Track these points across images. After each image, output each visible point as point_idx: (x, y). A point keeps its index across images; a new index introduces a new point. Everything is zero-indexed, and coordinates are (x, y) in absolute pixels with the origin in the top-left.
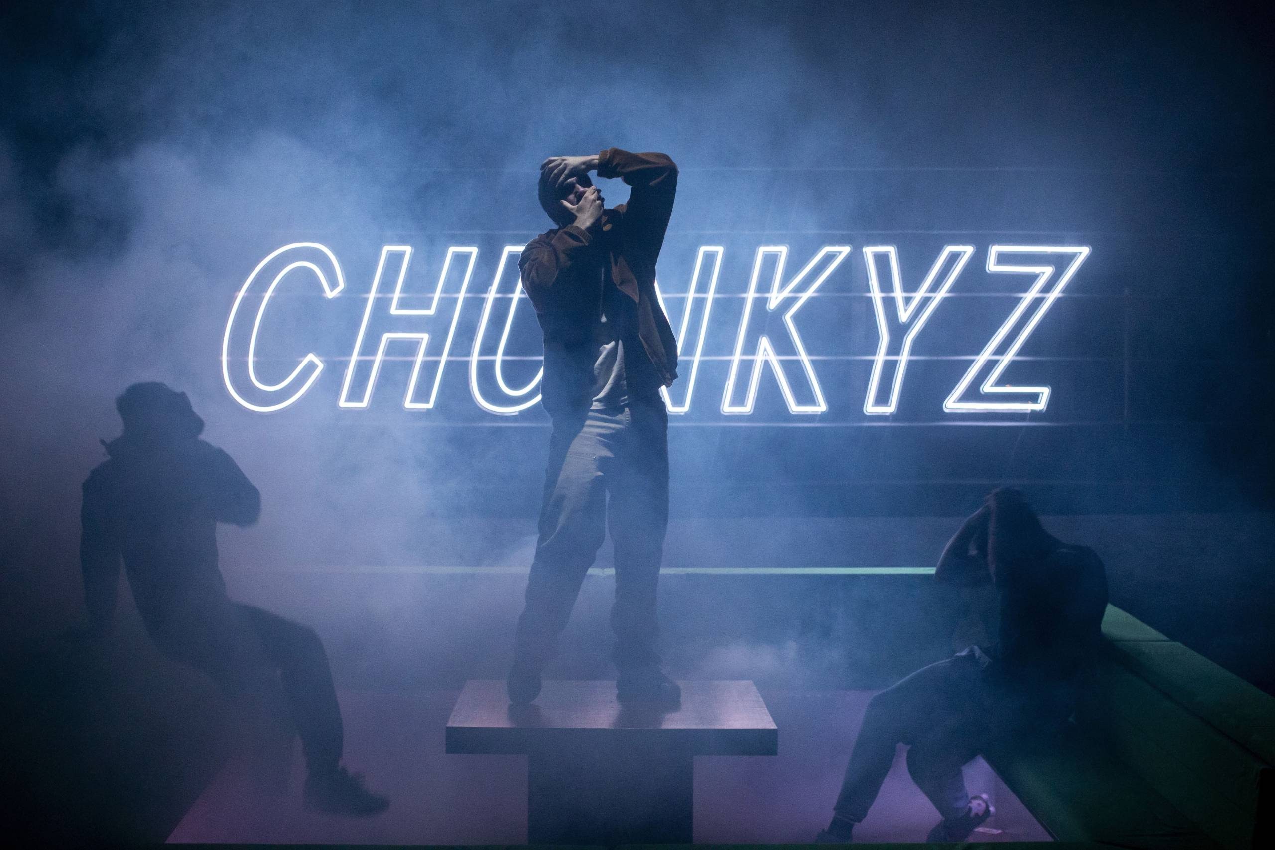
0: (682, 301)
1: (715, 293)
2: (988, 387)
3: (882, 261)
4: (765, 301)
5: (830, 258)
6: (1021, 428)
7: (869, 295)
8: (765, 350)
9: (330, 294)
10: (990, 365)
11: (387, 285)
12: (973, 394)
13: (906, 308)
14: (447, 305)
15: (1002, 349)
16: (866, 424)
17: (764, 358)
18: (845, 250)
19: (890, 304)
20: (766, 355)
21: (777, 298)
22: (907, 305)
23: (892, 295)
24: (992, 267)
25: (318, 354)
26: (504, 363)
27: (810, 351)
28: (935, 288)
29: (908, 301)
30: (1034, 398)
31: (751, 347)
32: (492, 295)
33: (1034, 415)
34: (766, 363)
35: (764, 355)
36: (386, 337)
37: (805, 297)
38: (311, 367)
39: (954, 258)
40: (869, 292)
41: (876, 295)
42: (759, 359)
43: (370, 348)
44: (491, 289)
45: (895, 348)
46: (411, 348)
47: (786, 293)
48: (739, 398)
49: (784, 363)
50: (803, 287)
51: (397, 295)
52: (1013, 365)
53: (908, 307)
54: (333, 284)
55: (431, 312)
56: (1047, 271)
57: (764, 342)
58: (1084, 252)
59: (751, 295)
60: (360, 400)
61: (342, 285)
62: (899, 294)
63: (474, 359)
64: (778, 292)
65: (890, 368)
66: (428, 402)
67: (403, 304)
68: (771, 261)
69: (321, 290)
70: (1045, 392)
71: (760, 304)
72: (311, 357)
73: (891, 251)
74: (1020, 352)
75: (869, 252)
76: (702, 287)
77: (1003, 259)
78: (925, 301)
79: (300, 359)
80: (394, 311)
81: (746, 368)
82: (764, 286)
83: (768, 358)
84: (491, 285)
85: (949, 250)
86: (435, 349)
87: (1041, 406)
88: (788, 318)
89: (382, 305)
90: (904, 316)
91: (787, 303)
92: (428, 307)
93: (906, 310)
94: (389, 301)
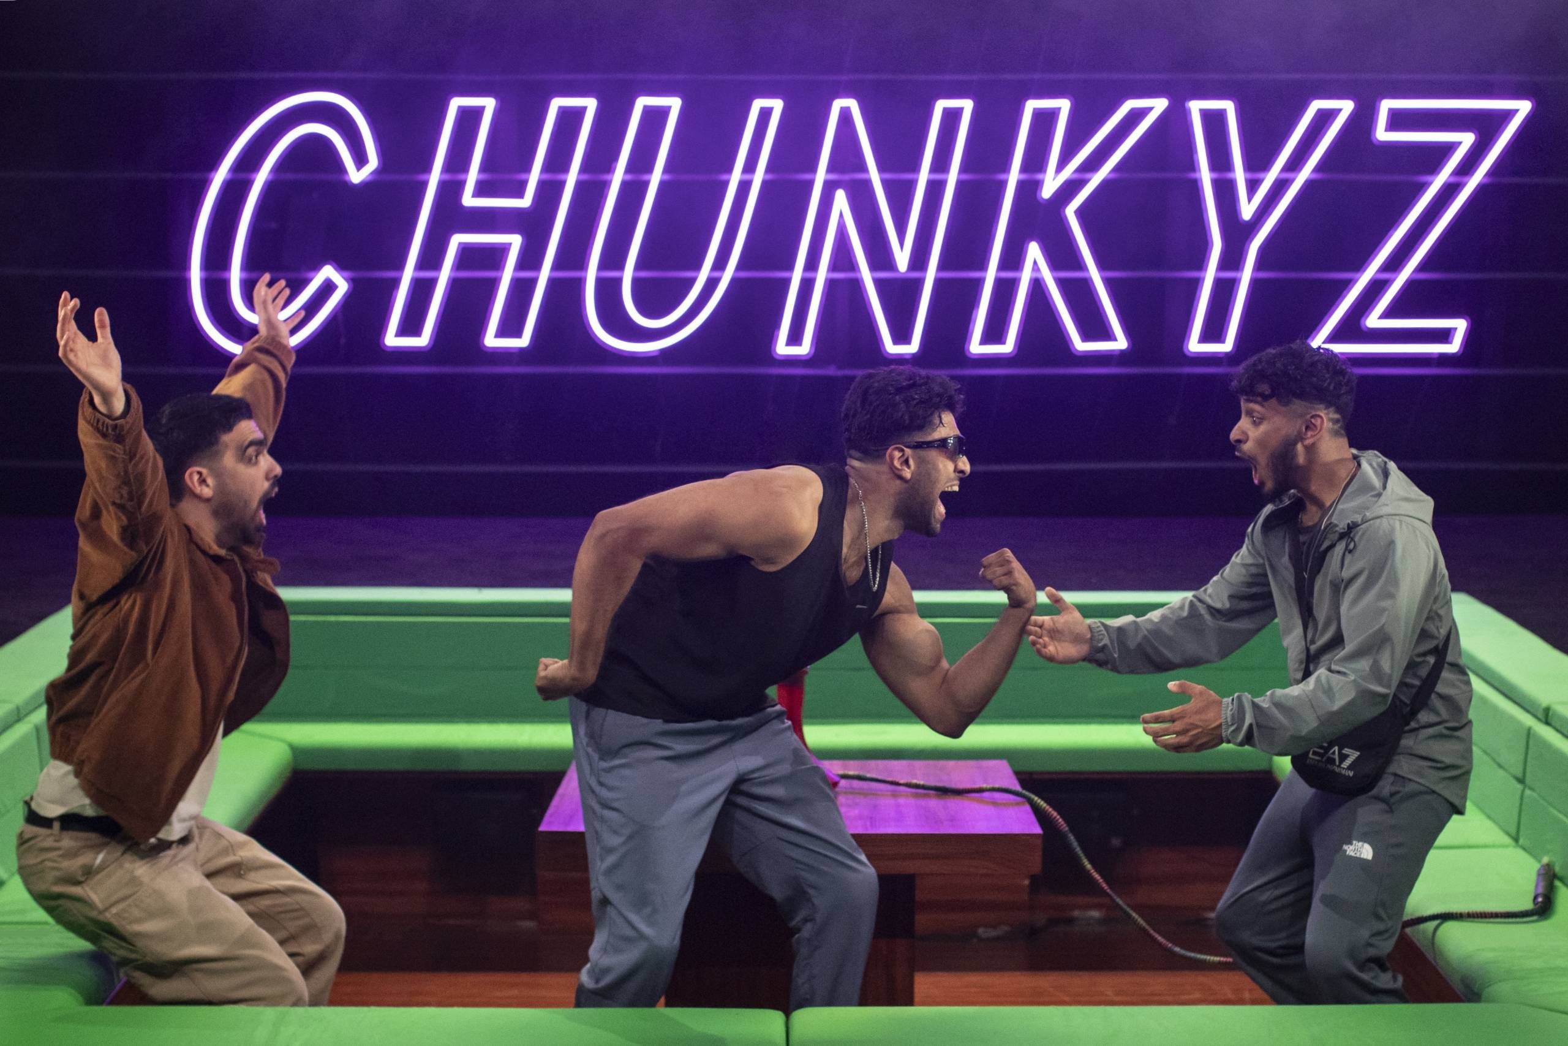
3: (1214, 122)
6: (1423, 376)
7: (1192, 175)
12: (1350, 330)
14: (549, 192)
16: (1187, 370)
18: (1159, 105)
25: (340, 267)
30: (1444, 336)
31: (1013, 259)
33: (1444, 361)
43: (431, 258)
48: (995, 332)
52: (1412, 286)
55: (525, 202)
56: (1466, 140)
58: (1523, 107)
67: (481, 190)
68: (1044, 121)
70: (1460, 326)
72: (328, 272)
77: (1398, 120)
79: (310, 275)
80: (469, 200)
82: (1035, 161)
84: (616, 159)
85: (1317, 105)
87: (1453, 347)
91: (1069, 189)
92: (520, 194)
94: (462, 184)
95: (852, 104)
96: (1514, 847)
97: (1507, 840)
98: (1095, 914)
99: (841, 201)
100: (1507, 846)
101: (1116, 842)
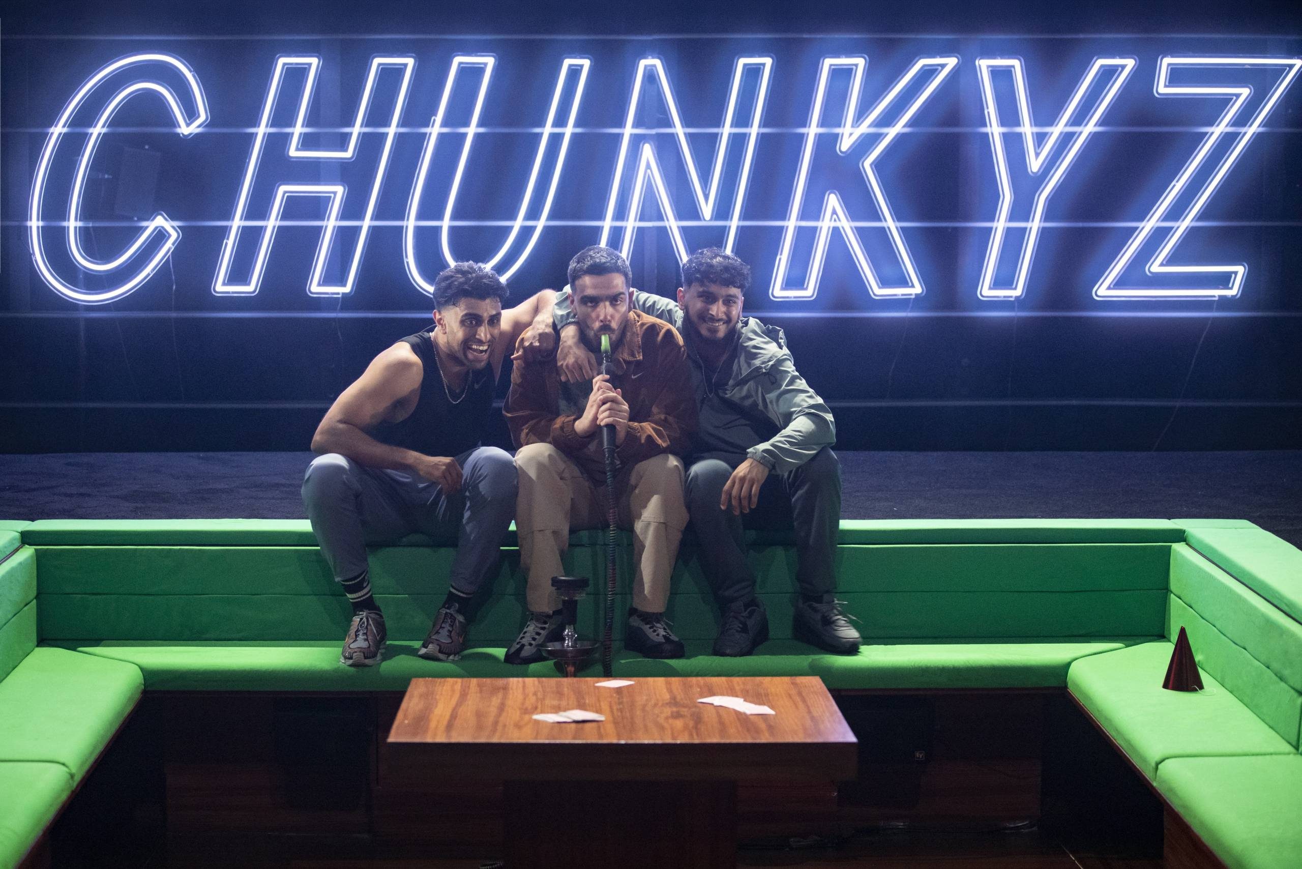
0: (714, 139)
1: (759, 127)
2: (1156, 267)
3: (1002, 76)
4: (835, 139)
5: (928, 74)
6: (1207, 319)
7: (983, 130)
8: (834, 212)
9: (186, 129)
10: (1160, 235)
11: (284, 115)
12: (1135, 276)
13: (1039, 151)
14: (370, 144)
15: (1176, 213)
16: (981, 314)
17: (833, 224)
18: (950, 62)
19: (1013, 143)
20: (835, 220)
21: (851, 134)
22: (1039, 147)
23: (1018, 130)
24: (1162, 88)
25: (171, 217)
26: (452, 230)
27: (898, 216)
28: (1079, 118)
29: (1040, 139)
30: (1224, 280)
31: (812, 209)
32: (435, 130)
33: (1224, 302)
34: (836, 233)
35: (833, 220)
36: (284, 191)
37: (892, 133)
38: (160, 236)
39: (1108, 74)
40: (985, 125)
41: (995, 130)
42: (825, 225)
43: (258, 209)
44: (434, 120)
45: (1021, 210)
46: (317, 207)
47: (865, 128)
48: (796, 279)
49: (861, 233)
50: (888, 119)
51: (298, 130)
52: (1192, 233)
53: (1041, 148)
54: (191, 114)
55: (348, 154)
56: (1243, 93)
57: (833, 201)
58: (1296, 64)
59: (813, 130)
60: (245, 281)
61: (203, 116)
62: (1027, 129)
63: (411, 223)
64: (852, 126)
65: (1014, 239)
66: (344, 285)
67: (308, 142)
68: (841, 80)
69: (174, 124)
70: (1240, 271)
71: (827, 143)
72: (160, 221)
73: (1016, 64)
74: (1201, 217)
75: (984, 65)
76: (743, 118)
77: (1177, 76)
78: (1067, 139)
79: (142, 224)
80: (294, 152)
81: (806, 238)
82: (832, 115)
83: (838, 224)
84: (434, 113)
85: (1101, 62)
86: (354, 208)
87: (1234, 291)
88: (867, 164)
89: (276, 144)
90: (1035, 164)
91: (868, 142)
92: (344, 147)
93: (1037, 155)
94: (288, 137)
95: (657, 63)
96: (1295, 754)
97: (1289, 748)
98: (901, 824)
99: (648, 152)
100: (1289, 754)
101: (919, 755)
